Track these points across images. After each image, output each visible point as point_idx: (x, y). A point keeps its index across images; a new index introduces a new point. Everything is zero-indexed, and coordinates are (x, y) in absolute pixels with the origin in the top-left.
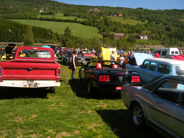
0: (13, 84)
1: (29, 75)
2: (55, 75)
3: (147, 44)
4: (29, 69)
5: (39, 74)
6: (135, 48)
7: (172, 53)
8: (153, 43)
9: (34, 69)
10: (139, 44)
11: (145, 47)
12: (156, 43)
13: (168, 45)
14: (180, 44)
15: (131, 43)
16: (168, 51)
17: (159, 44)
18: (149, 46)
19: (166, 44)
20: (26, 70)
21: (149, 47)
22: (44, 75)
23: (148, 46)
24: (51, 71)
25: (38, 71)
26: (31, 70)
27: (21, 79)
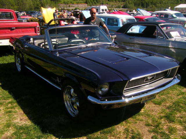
0: (1, 43)
1: (13, 34)
2: (36, 33)
3: (71, 3)
4: (13, 28)
5: (21, 33)
6: (60, 8)
7: (102, 11)
8: (77, 2)
9: (16, 28)
10: (63, 3)
11: (69, 7)
12: (80, 1)
13: (91, 3)
14: (102, 2)
15: (56, 3)
16: (99, 9)
17: (83, 3)
18: (74, 5)
19: (89, 3)
20: (9, 29)
21: (74, 7)
22: (26, 33)
23: (72, 5)
24: (31, 29)
25: (20, 30)
26: (14, 29)
27: (6, 38)
